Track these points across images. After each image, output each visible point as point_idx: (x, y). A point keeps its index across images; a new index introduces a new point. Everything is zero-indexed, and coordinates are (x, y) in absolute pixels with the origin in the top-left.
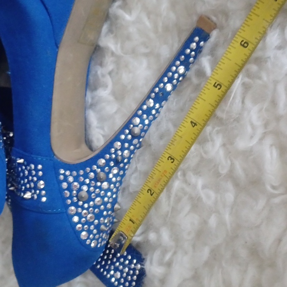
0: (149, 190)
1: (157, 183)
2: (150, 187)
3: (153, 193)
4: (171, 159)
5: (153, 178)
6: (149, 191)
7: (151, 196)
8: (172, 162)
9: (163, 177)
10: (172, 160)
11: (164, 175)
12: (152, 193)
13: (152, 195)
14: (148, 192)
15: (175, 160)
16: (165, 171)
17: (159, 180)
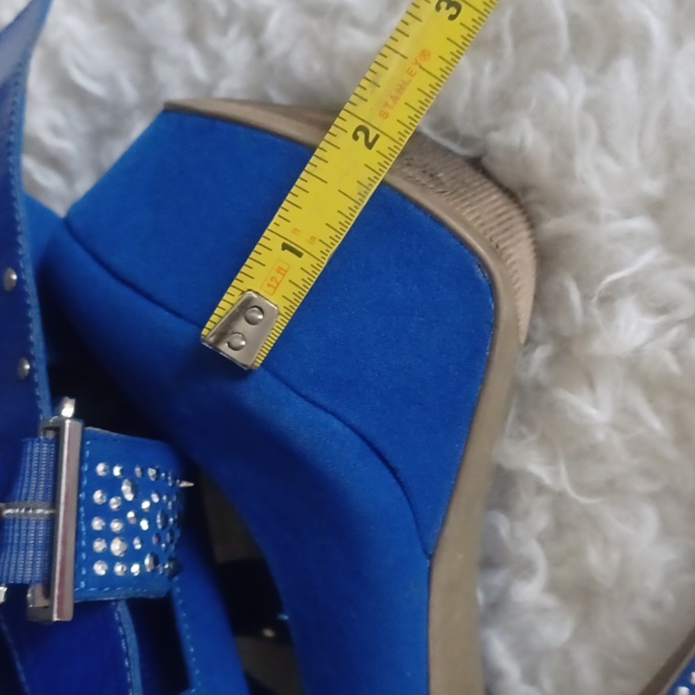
0: (360, 128)
1: (391, 103)
2: (363, 120)
3: (377, 137)
4: (448, 8)
5: (379, 86)
6: (361, 135)
7: (367, 150)
8: (452, 18)
9: (413, 76)
10: (453, 11)
11: (420, 67)
12: (371, 140)
13: (369, 146)
14: (356, 137)
15: (464, 7)
16: (424, 54)
17: (401, 88)
